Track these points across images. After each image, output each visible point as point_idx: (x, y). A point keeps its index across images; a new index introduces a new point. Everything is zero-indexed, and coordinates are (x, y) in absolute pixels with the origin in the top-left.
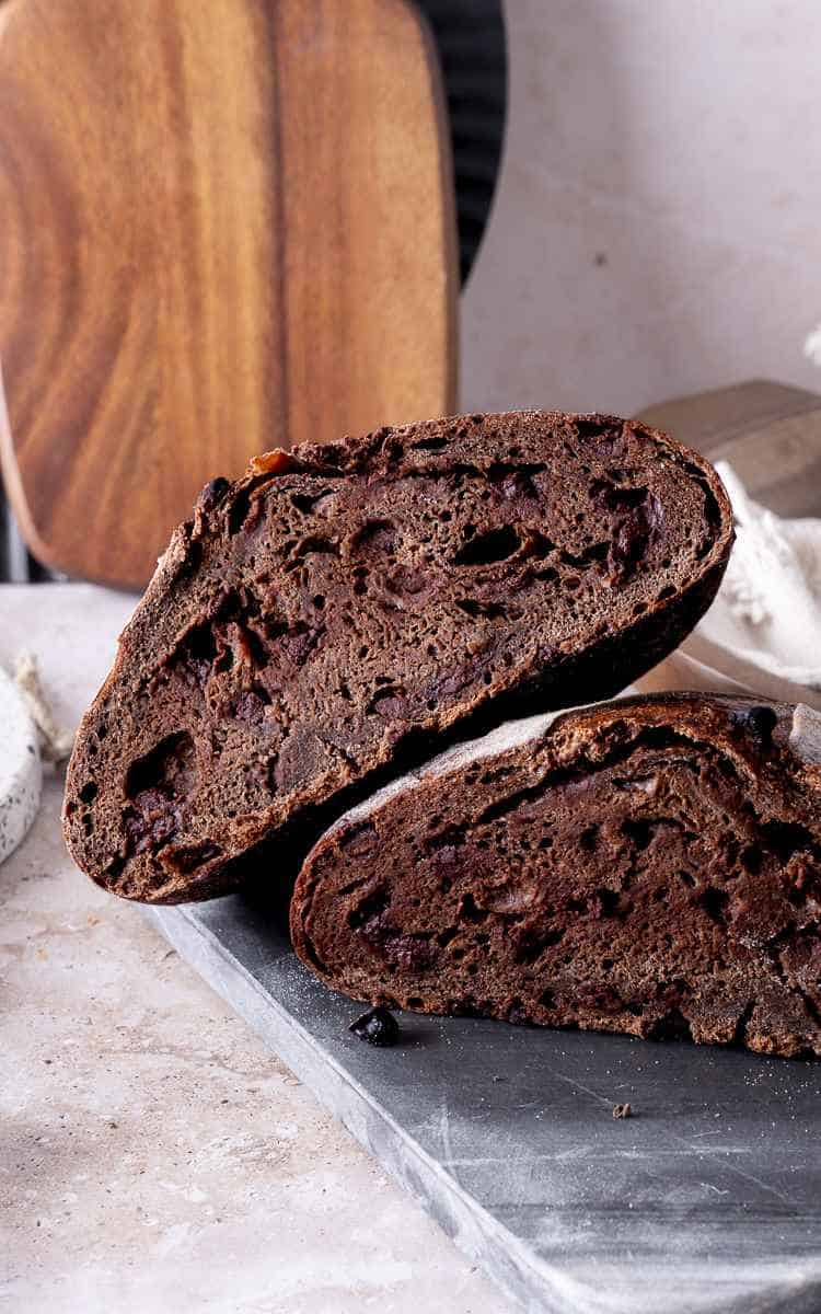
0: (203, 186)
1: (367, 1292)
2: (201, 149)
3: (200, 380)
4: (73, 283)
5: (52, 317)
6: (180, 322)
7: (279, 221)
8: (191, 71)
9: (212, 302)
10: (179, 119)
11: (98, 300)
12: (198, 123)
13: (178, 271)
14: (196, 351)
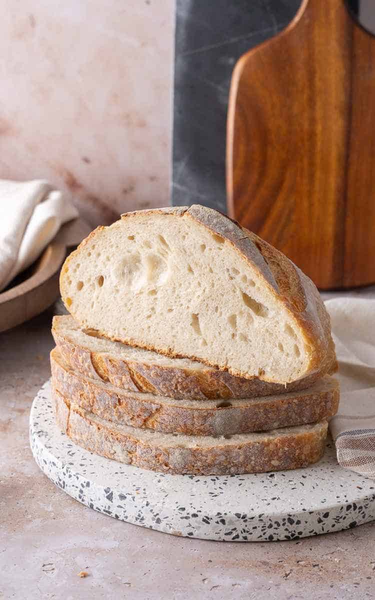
0: (319, 128)
1: (99, 550)
2: (319, 114)
3: (311, 205)
4: (264, 164)
5: (254, 177)
6: (305, 181)
7: (348, 143)
8: (318, 84)
9: (318, 174)
10: (311, 101)
11: (273, 171)
12: (319, 104)
13: (306, 161)
14: (310, 194)
